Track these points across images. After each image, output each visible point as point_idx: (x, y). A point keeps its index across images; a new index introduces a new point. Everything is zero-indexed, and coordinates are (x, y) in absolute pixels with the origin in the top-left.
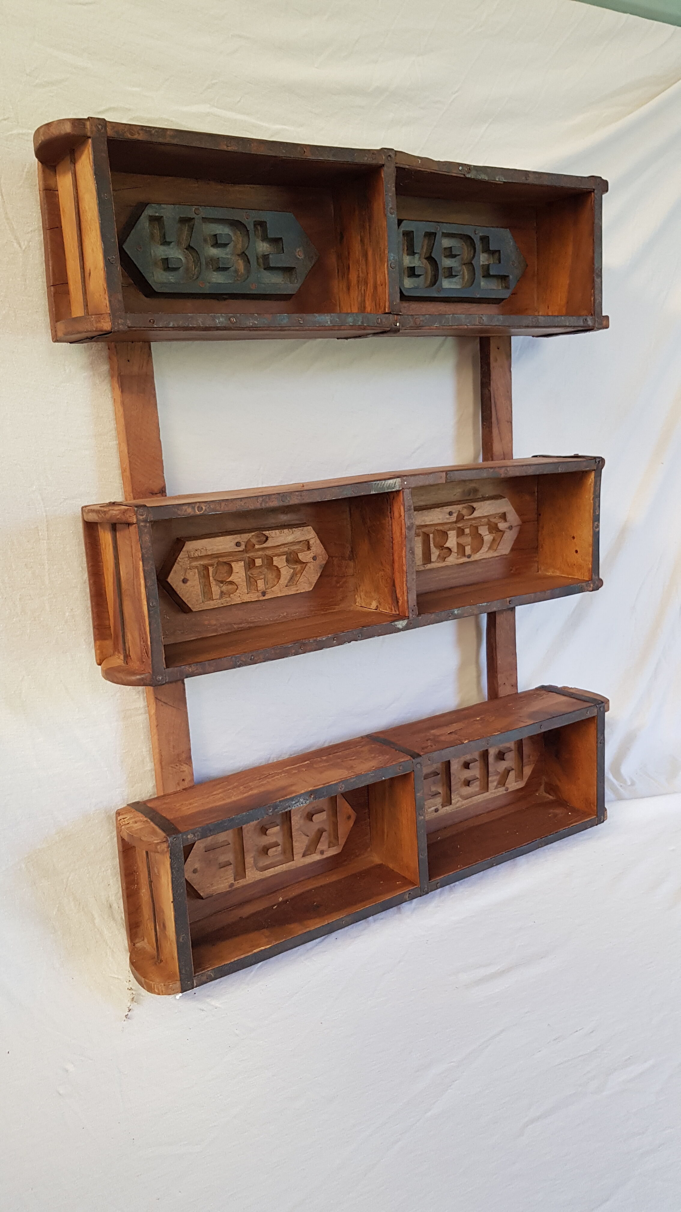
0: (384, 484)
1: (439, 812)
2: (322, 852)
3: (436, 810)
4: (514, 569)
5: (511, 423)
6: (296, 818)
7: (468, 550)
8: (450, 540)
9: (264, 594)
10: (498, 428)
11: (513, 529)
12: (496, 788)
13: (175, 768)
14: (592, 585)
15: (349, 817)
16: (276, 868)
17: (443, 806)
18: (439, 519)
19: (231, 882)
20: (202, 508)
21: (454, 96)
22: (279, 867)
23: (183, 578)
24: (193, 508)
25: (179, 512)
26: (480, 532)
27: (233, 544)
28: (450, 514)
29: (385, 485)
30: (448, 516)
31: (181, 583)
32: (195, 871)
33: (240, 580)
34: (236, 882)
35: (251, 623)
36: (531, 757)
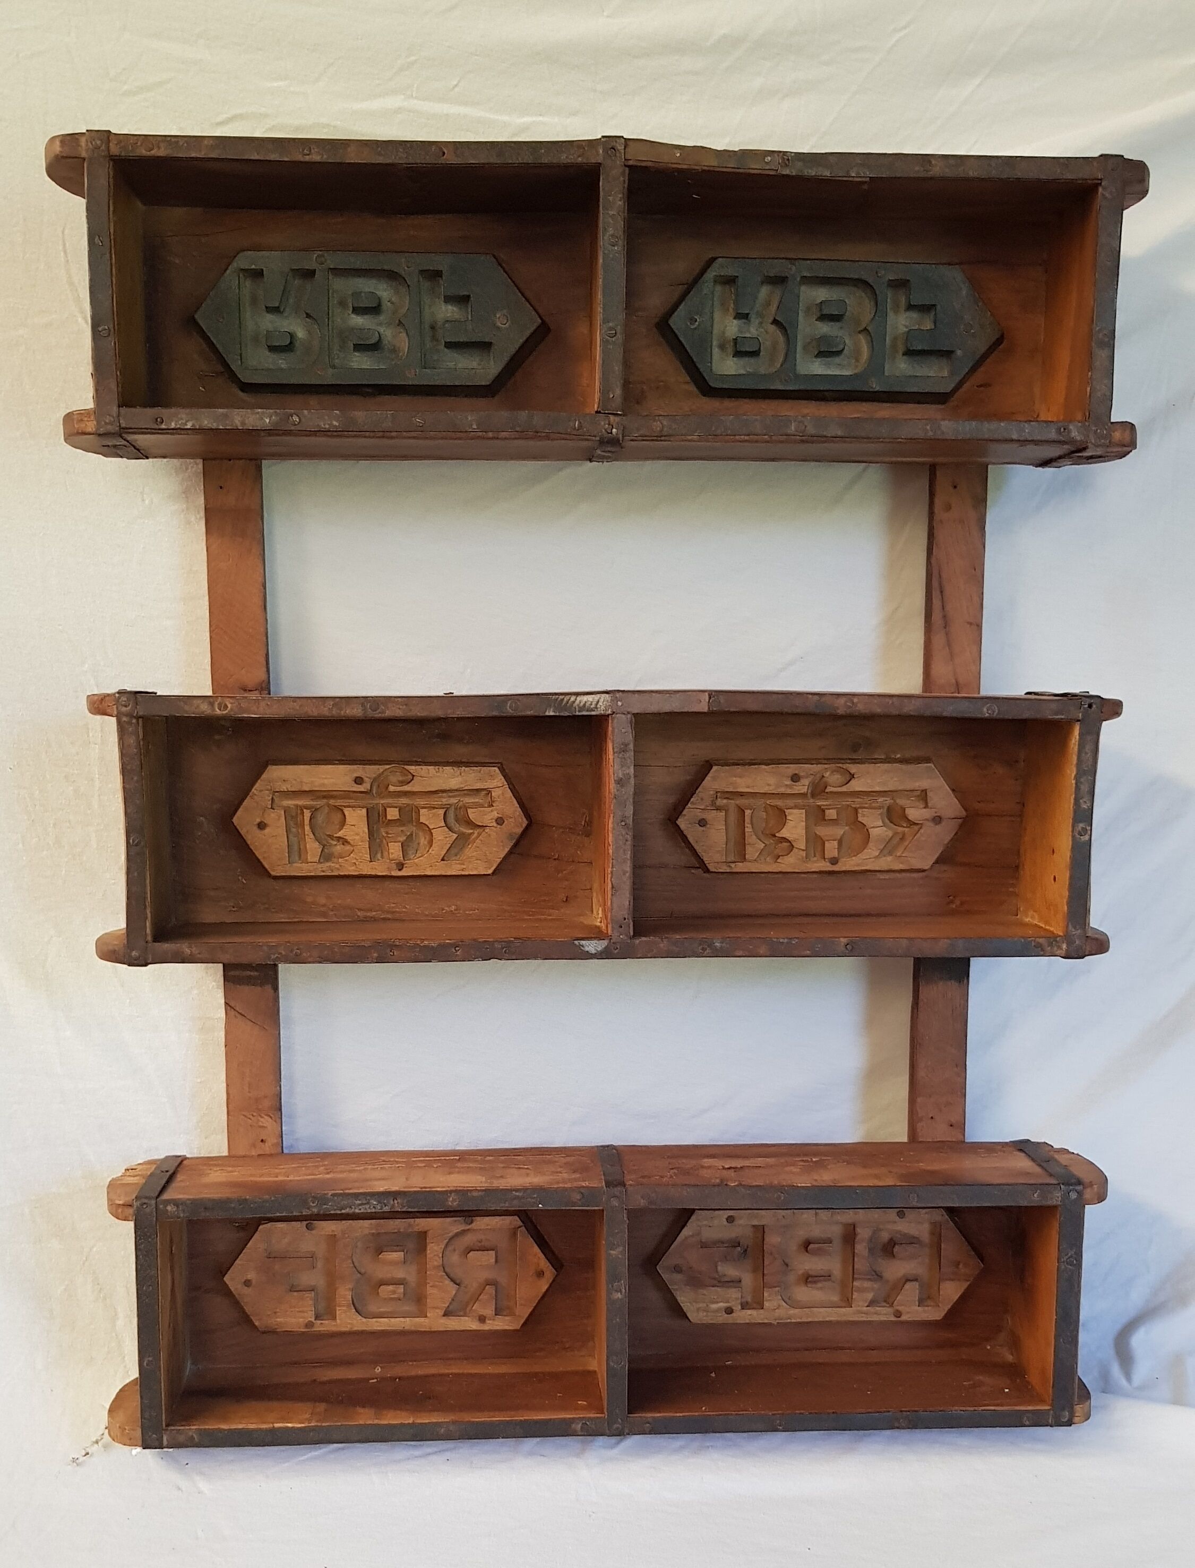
0: (574, 702)
1: (734, 1315)
2: (482, 1319)
3: (729, 1311)
4: (958, 902)
5: (979, 626)
6: (435, 1248)
7: (831, 849)
8: (789, 824)
9: (401, 866)
10: (947, 634)
11: (943, 823)
12: (871, 1303)
13: (250, 1119)
14: (1064, 946)
15: (540, 1274)
16: (393, 1320)
17: (744, 1306)
18: (769, 785)
19: (310, 1319)
20: (226, 707)
21: (898, 36)
22: (398, 1319)
23: (258, 820)
24: (212, 704)
25: (187, 708)
26: (860, 819)
27: (349, 779)
28: (795, 778)
29: (577, 702)
30: (789, 782)
31: (255, 828)
32: (247, 1283)
33: (357, 837)
34: (319, 1322)
35: (388, 912)
36: (961, 1266)
